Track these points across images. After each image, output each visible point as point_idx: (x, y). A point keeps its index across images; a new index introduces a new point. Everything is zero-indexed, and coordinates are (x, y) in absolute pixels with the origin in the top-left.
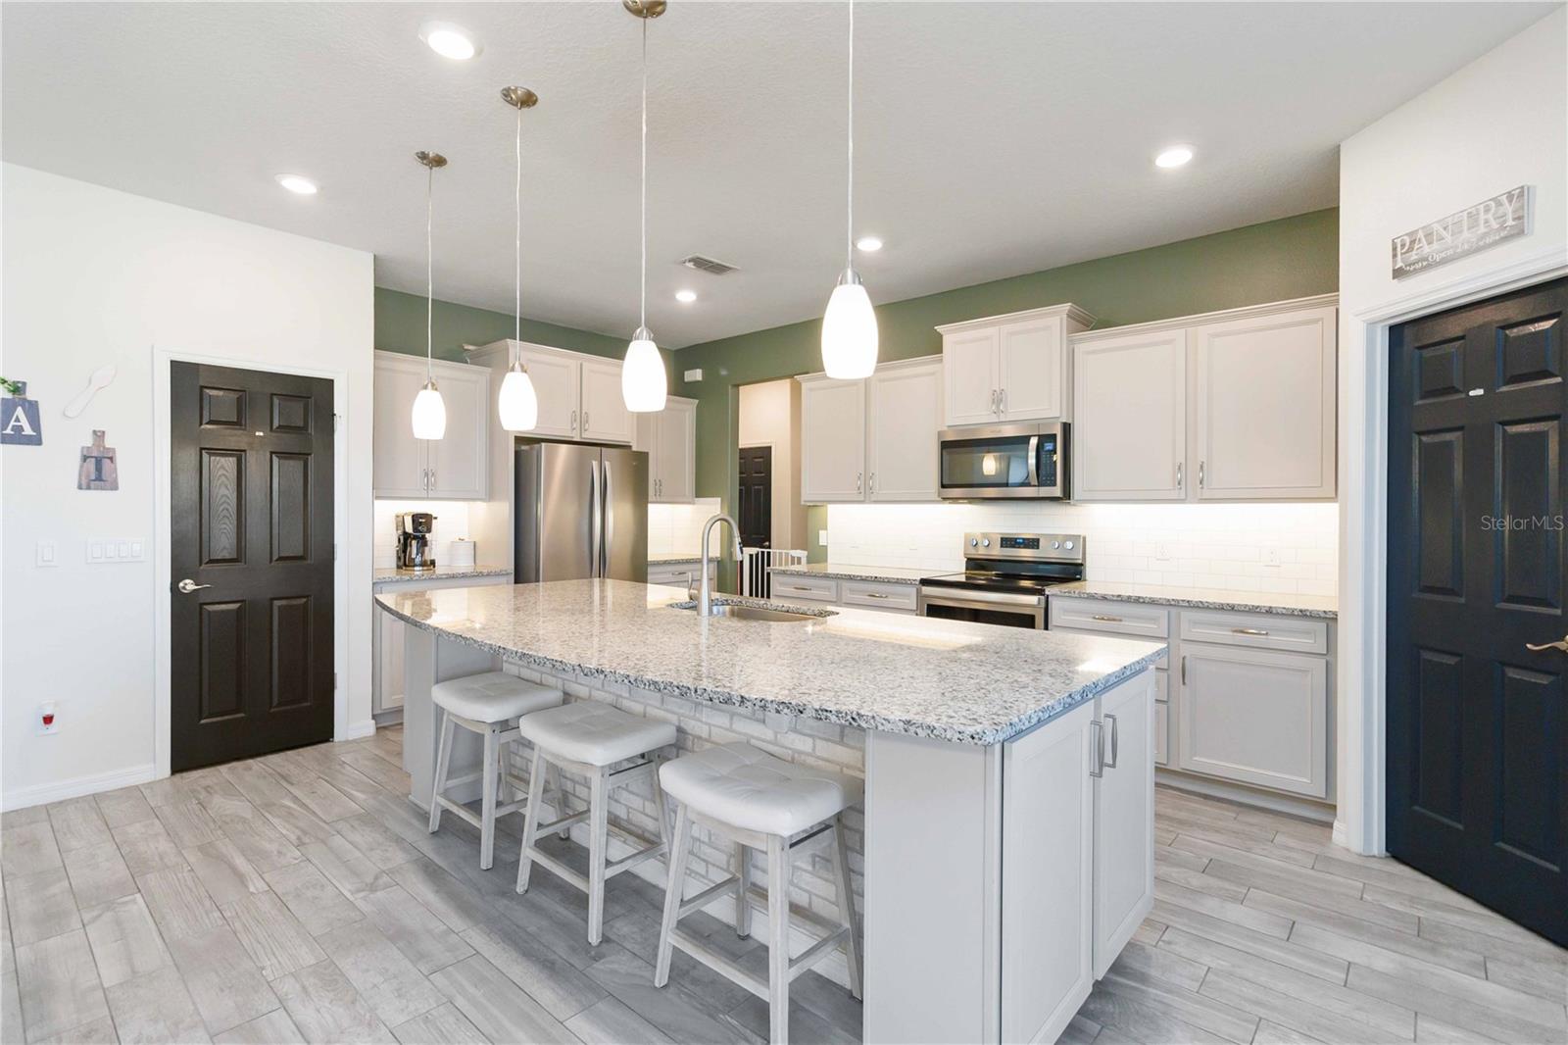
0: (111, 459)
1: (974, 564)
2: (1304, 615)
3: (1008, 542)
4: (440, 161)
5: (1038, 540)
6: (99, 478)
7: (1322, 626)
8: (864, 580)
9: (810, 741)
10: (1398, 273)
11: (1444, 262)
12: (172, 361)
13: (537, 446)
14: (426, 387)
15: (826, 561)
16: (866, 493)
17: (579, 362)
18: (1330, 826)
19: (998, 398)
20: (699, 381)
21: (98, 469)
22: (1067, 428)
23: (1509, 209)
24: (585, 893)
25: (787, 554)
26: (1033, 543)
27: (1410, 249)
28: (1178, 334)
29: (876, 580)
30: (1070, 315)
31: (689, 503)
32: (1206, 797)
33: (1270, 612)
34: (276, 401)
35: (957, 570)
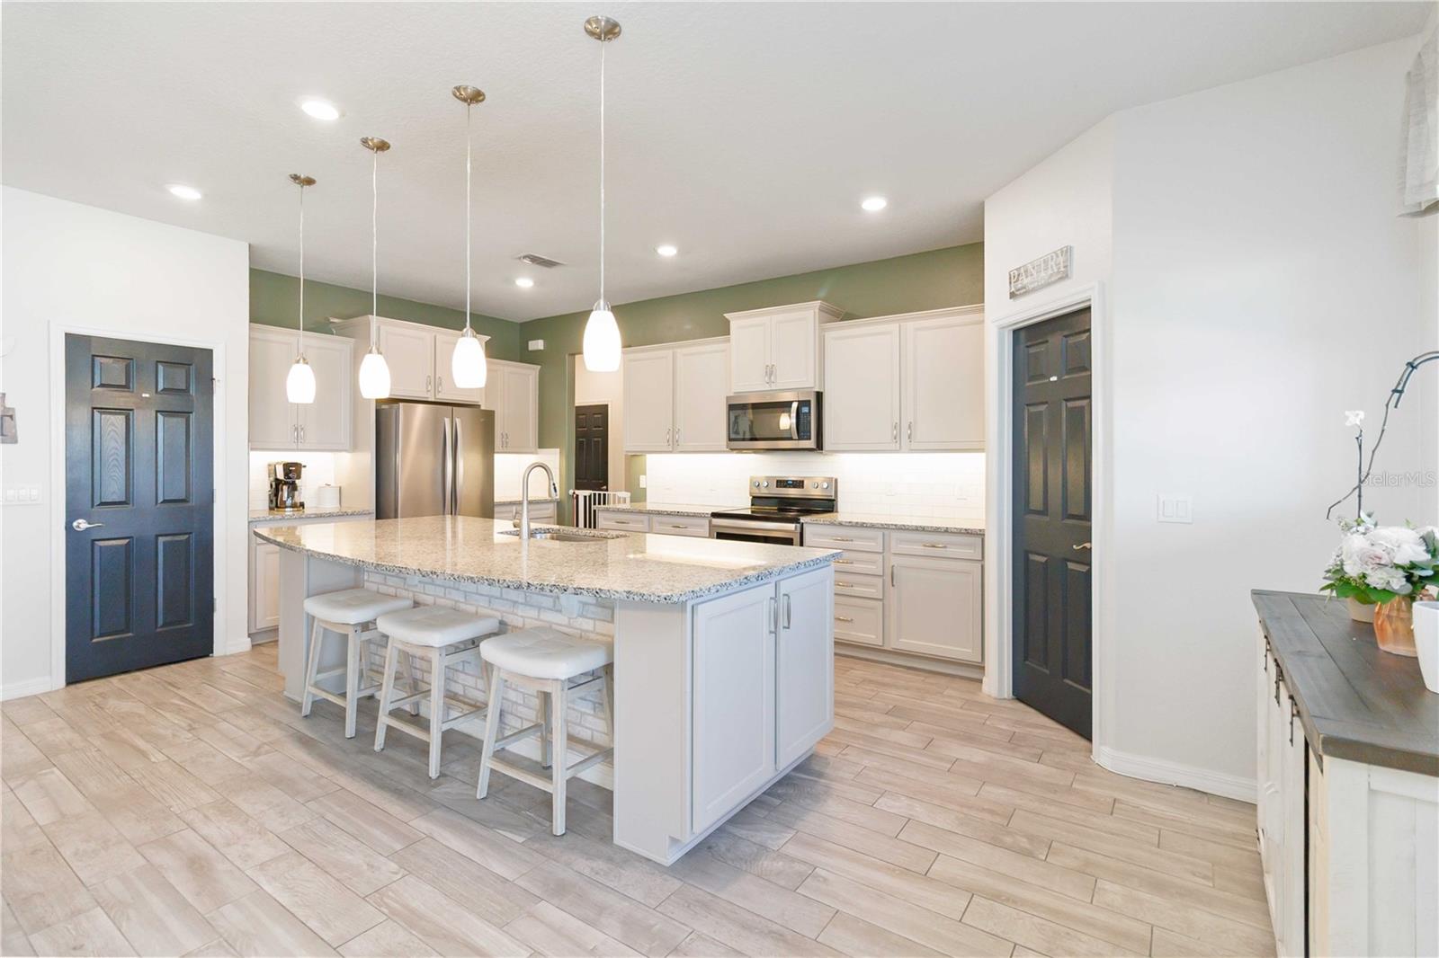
0: (11, 417)
1: (756, 500)
2: (968, 532)
3: (782, 483)
4: (310, 182)
5: (803, 482)
6: (2, 434)
7: (979, 540)
8: (669, 514)
9: (591, 622)
10: (1013, 295)
11: (1034, 290)
12: (66, 334)
13: (395, 405)
14: (298, 362)
15: (645, 500)
16: (673, 445)
17: (434, 334)
18: (981, 681)
19: (770, 372)
20: (540, 350)
22: (819, 396)
23: (1061, 259)
24: (426, 742)
25: (614, 495)
26: (799, 484)
27: (1017, 281)
28: (894, 327)
29: (678, 514)
30: (821, 310)
31: (532, 453)
32: (909, 668)
33: (947, 531)
34: (161, 367)
35: (745, 506)
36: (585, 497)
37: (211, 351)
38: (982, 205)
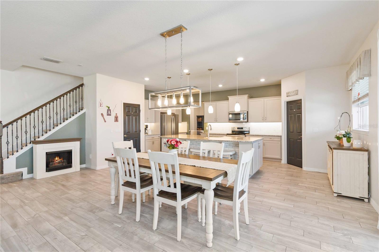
0: (117, 117)
1: (233, 131)
2: (278, 136)
3: (238, 128)
4: (170, 78)
5: (243, 128)
6: (117, 120)
7: (280, 137)
10: (287, 96)
11: (291, 96)
12: (123, 103)
15: (208, 132)
16: (216, 121)
18: (281, 162)
21: (116, 119)
22: (248, 112)
23: (296, 92)
25: (200, 131)
26: (242, 128)
27: (288, 94)
28: (263, 100)
29: (219, 134)
30: (248, 96)
32: (267, 160)
33: (274, 136)
34: (134, 108)
35: (231, 133)
36: (193, 132)
37: (140, 105)
38: (281, 80)
